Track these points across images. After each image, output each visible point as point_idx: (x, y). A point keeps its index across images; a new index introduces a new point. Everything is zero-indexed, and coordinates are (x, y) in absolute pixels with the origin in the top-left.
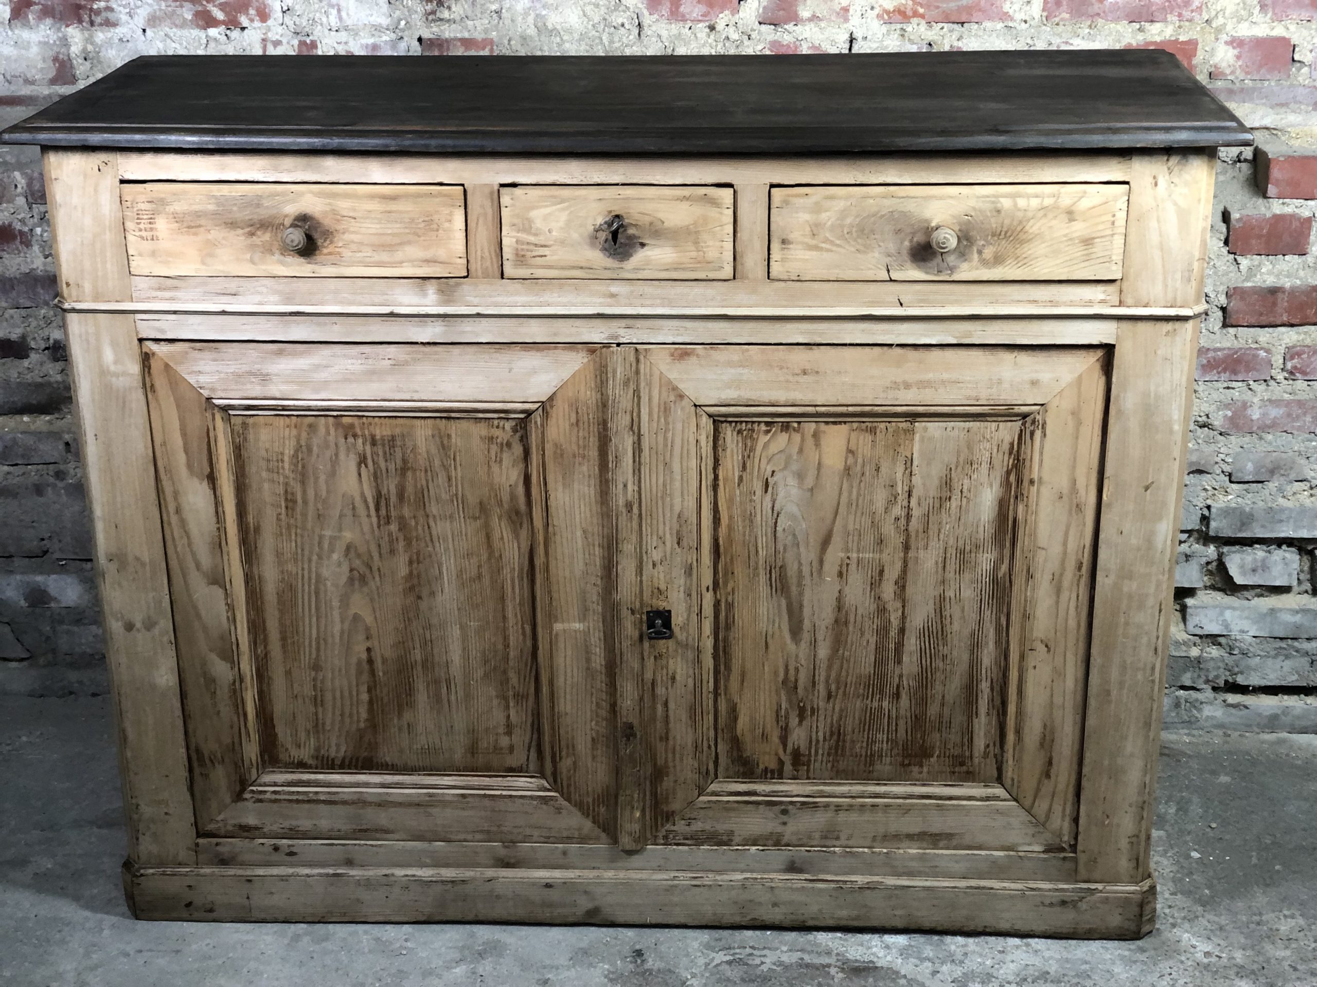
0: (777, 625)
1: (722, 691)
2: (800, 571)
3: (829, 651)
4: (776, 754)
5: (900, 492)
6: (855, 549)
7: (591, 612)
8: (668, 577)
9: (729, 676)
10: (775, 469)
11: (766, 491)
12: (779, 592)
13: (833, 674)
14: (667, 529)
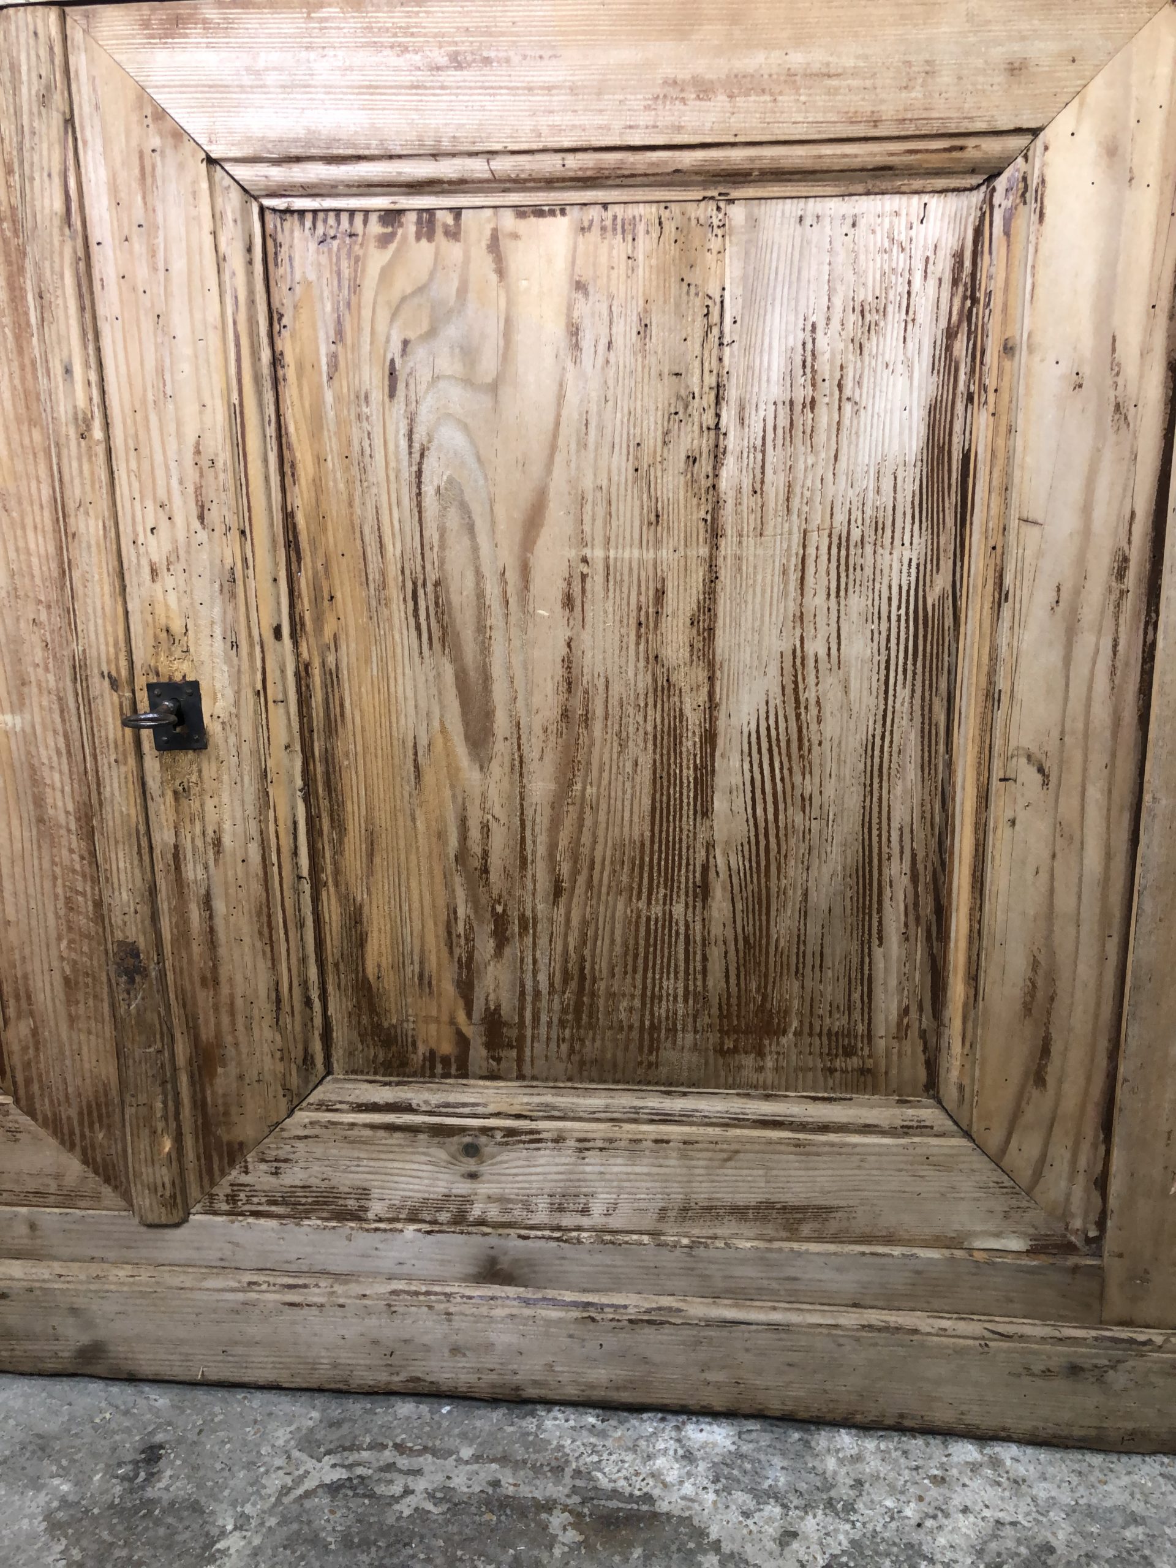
0: (436, 724)
1: (327, 875)
2: (480, 595)
3: (552, 786)
4: (452, 1022)
5: (697, 391)
6: (599, 539)
7: (35, 690)
8: (186, 601)
9: (341, 841)
10: (411, 335)
11: (392, 394)
12: (437, 644)
13: (563, 841)
14: (174, 482)
